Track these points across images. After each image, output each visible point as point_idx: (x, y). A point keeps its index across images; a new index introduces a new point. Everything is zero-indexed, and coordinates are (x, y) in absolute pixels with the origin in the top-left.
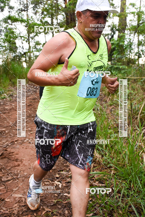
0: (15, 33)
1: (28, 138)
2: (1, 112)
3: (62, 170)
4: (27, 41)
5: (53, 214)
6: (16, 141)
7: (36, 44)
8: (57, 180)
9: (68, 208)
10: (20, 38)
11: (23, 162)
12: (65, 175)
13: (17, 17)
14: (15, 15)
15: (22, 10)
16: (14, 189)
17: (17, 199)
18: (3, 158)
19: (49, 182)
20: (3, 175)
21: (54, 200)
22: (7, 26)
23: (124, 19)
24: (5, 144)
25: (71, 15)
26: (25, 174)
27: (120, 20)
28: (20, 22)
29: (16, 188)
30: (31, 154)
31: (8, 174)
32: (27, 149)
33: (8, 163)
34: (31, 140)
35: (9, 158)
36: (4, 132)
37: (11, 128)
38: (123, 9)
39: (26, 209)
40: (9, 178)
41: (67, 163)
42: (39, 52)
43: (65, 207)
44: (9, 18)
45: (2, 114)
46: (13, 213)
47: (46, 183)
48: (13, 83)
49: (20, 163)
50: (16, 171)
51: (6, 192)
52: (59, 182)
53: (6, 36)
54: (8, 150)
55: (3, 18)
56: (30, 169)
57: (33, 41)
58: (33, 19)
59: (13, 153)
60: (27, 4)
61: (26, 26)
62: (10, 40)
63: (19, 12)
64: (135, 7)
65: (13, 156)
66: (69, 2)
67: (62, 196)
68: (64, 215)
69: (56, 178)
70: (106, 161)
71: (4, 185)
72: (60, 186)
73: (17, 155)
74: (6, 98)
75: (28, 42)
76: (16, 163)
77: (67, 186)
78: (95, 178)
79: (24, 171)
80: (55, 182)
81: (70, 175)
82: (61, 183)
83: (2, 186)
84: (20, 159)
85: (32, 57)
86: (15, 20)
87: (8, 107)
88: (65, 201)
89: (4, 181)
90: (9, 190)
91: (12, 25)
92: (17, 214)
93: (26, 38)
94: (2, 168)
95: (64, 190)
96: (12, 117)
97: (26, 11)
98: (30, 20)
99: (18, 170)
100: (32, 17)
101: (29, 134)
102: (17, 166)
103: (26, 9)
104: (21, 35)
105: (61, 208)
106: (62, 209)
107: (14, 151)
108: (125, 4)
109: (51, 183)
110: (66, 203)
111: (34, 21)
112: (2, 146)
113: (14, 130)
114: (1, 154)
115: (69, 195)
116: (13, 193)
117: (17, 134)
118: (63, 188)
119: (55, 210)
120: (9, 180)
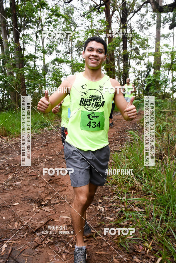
0: (61, 72)
2: (49, 142)
3: (105, 196)
5: (97, 235)
8: (100, 205)
10: (65, 76)
11: (69, 188)
12: (107, 200)
13: (63, 59)
14: (61, 57)
15: (67, 53)
16: (62, 211)
17: (64, 220)
18: (51, 183)
19: (93, 206)
20: (52, 198)
21: (98, 223)
22: (55, 66)
23: (159, 57)
25: (110, 55)
26: (71, 198)
27: (155, 58)
28: (65, 63)
29: (63, 210)
31: (56, 198)
33: (56, 188)
35: (57, 183)
36: (51, 160)
37: (57, 157)
38: (157, 49)
40: (57, 202)
41: (108, 189)
44: (56, 60)
45: (49, 144)
48: (59, 116)
49: (66, 188)
51: (54, 213)
53: (53, 75)
55: (51, 60)
58: (76, 60)
59: (59, 179)
60: (72, 47)
61: (70, 66)
62: (56, 78)
63: (65, 54)
64: (168, 47)
65: (59, 182)
66: (109, 45)
67: (104, 220)
68: (107, 236)
69: (99, 203)
70: (145, 188)
71: (53, 207)
72: (103, 210)
73: (63, 181)
74: (52, 130)
76: (63, 188)
77: (109, 210)
78: (134, 203)
79: (70, 195)
80: (98, 206)
81: (111, 200)
82: (103, 207)
83: (51, 208)
84: (66, 184)
86: (61, 61)
87: (54, 138)
88: (108, 224)
89: (53, 204)
90: (57, 212)
91: (58, 65)
94: (50, 192)
95: (106, 214)
96: (58, 147)
97: (71, 54)
98: (74, 60)
99: (65, 194)
100: (75, 58)
102: (64, 191)
103: (71, 52)
104: (66, 74)
108: (159, 45)
109: (95, 207)
111: (78, 61)
113: (60, 158)
114: (49, 180)
115: (112, 219)
116: (60, 215)
117: (63, 162)
118: (106, 212)
119: (99, 232)
120: (57, 203)
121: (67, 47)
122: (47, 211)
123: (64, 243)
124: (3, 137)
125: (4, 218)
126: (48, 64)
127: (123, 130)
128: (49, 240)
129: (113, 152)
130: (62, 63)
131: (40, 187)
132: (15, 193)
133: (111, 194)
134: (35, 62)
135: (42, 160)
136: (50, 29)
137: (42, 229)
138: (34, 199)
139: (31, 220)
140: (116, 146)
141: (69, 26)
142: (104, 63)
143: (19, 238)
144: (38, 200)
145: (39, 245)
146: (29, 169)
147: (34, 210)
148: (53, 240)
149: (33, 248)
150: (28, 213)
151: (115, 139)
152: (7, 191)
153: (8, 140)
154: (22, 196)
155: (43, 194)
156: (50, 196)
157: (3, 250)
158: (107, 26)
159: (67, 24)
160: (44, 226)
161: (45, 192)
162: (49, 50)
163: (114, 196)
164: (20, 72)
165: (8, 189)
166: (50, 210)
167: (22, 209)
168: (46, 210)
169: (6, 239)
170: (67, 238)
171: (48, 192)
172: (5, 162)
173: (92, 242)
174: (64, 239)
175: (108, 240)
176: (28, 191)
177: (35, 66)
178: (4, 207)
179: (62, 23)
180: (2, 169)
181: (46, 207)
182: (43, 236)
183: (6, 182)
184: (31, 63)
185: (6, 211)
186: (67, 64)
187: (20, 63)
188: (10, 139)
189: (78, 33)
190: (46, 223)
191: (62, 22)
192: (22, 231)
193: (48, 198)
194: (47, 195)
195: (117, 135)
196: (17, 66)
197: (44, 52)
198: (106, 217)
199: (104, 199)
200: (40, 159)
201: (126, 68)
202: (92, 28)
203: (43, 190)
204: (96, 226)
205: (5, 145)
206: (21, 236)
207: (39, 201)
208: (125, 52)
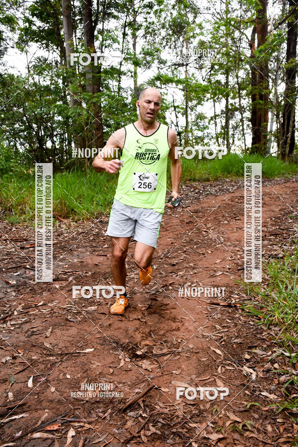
0: (164, 101)
1: (190, 280)
3: (256, 347)
4: (183, 114)
5: (245, 428)
6: (170, 284)
7: (197, 119)
8: (248, 364)
9: (272, 421)
10: (173, 108)
11: (185, 324)
12: (261, 356)
13: (170, 76)
14: (167, 72)
15: (179, 65)
18: (152, 313)
19: (234, 366)
20: (154, 343)
21: (245, 403)
24: (154, 288)
26: (191, 346)
28: (174, 84)
29: (177, 370)
30: (197, 311)
31: (162, 343)
32: (190, 301)
33: (161, 323)
34: (195, 285)
35: (162, 314)
39: (197, 412)
40: (165, 351)
41: (262, 334)
42: (202, 131)
43: (266, 418)
44: (158, 78)
46: (176, 414)
47: (228, 368)
49: (180, 325)
50: (175, 340)
51: (160, 374)
52: (251, 368)
54: (158, 299)
55: (149, 78)
56: (198, 337)
57: (192, 113)
58: (195, 78)
59: (166, 305)
61: (183, 90)
63: (174, 68)
65: (166, 312)
67: (258, 396)
68: (265, 433)
69: (245, 361)
71: (157, 361)
72: (254, 377)
73: (173, 310)
75: (185, 116)
76: (174, 325)
77: (266, 378)
79: (187, 340)
80: (244, 367)
81: (269, 356)
82: (254, 370)
83: (154, 364)
84: (179, 317)
85: (190, 140)
86: (168, 81)
88: (265, 406)
89: (156, 355)
90: (166, 373)
91: (161, 88)
92: (182, 417)
93: (183, 108)
94: (151, 331)
95: (260, 384)
97: (185, 66)
98: (190, 79)
99: (178, 337)
100: (193, 74)
101: (192, 273)
102: (177, 331)
104: (176, 105)
105: (259, 419)
106: (261, 421)
107: (169, 302)
109: (237, 368)
110: (267, 411)
111: (197, 81)
112: (149, 291)
113: (167, 264)
114: (147, 306)
115: (272, 396)
116: (172, 378)
117: (171, 273)
118: (259, 380)
119: (249, 422)
120: (164, 355)
121: (179, 53)
122: (146, 369)
123: (181, 438)
124: (63, 220)
125: (68, 377)
126: (142, 85)
127: (284, 216)
128: (153, 430)
129: (266, 259)
130: (168, 83)
131: (131, 319)
132: (86, 328)
133: (267, 343)
134: (119, 81)
135: (133, 266)
136: (149, 20)
137: (139, 405)
138: (121, 343)
139: (118, 385)
140: (272, 245)
141: (183, 12)
142: (249, 85)
143: (97, 418)
144: (129, 346)
145: (134, 437)
146: (110, 283)
147: (121, 365)
148: (159, 430)
149: (122, 443)
150: (111, 371)
151: (270, 232)
152: (72, 324)
153: (70, 225)
154: (98, 336)
155: (137, 333)
156: (150, 339)
157: (69, 440)
158: (259, 11)
159: (180, 9)
160: (142, 399)
161: (141, 329)
162: (145, 58)
163: (275, 349)
164: (95, 100)
165: (75, 320)
166: (153, 366)
167: (100, 362)
168: (144, 366)
169: (73, 419)
170: (187, 428)
171: (147, 330)
172: (67, 266)
173: (236, 442)
174: (180, 430)
175: (269, 441)
176: (110, 325)
177: (120, 88)
178: (67, 354)
179: (170, 7)
180: (63, 280)
181: (145, 361)
182: (142, 421)
183: (70, 306)
184: (113, 84)
185: (71, 362)
186: (177, 85)
187: (94, 84)
188: (74, 223)
189: (200, 26)
190: (146, 394)
191: (172, 4)
192: (101, 405)
193: (147, 342)
194: (144, 335)
195: (272, 224)
196: (89, 88)
197: (136, 64)
198: (261, 391)
199: (255, 353)
200: (130, 265)
201: (291, 93)
202: (227, 16)
203: (137, 326)
204: (242, 409)
205: (65, 235)
206: (101, 414)
207: (131, 347)
208: (292, 62)
